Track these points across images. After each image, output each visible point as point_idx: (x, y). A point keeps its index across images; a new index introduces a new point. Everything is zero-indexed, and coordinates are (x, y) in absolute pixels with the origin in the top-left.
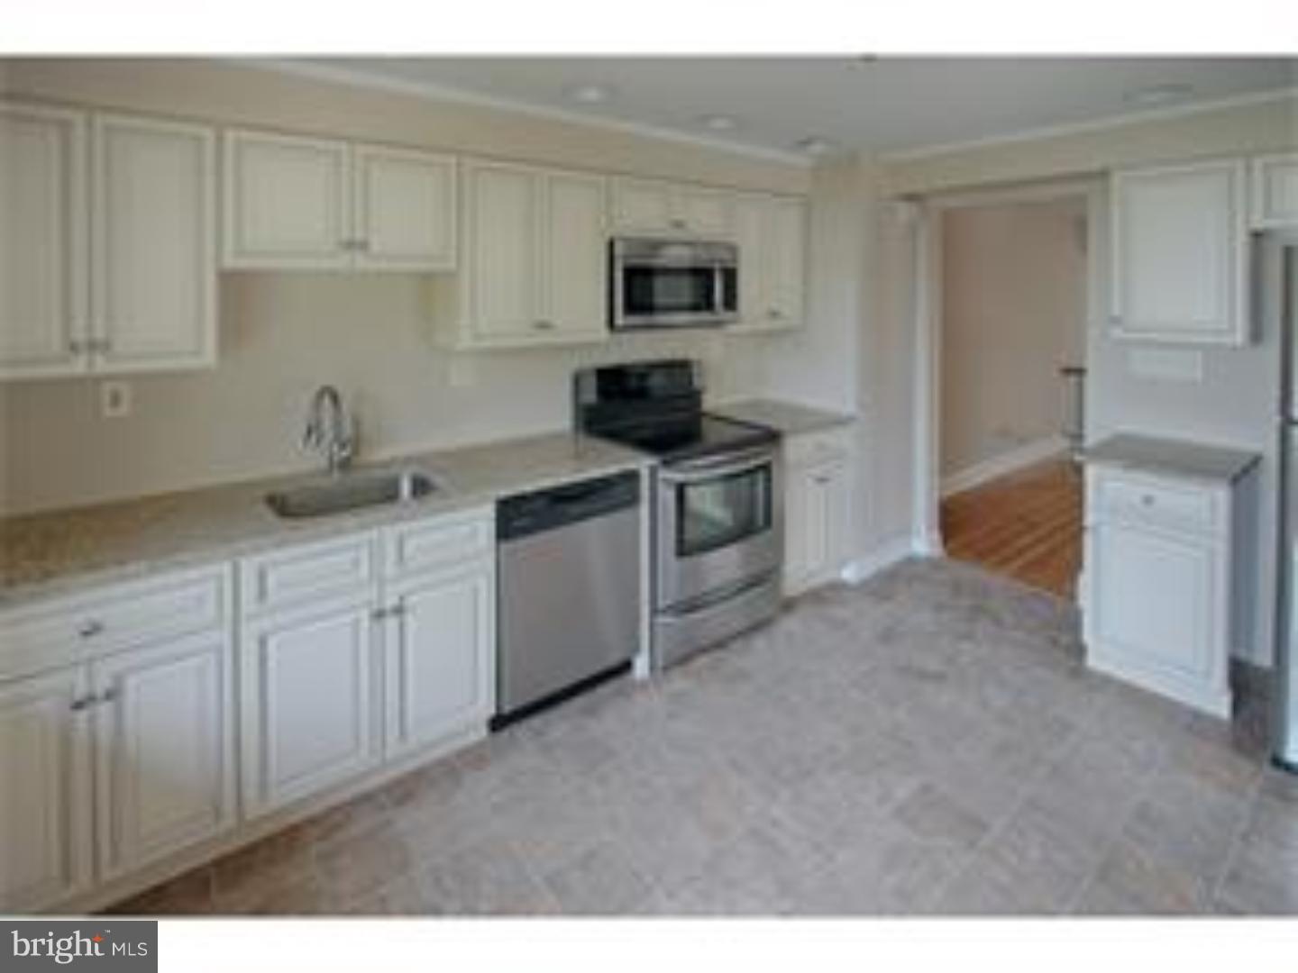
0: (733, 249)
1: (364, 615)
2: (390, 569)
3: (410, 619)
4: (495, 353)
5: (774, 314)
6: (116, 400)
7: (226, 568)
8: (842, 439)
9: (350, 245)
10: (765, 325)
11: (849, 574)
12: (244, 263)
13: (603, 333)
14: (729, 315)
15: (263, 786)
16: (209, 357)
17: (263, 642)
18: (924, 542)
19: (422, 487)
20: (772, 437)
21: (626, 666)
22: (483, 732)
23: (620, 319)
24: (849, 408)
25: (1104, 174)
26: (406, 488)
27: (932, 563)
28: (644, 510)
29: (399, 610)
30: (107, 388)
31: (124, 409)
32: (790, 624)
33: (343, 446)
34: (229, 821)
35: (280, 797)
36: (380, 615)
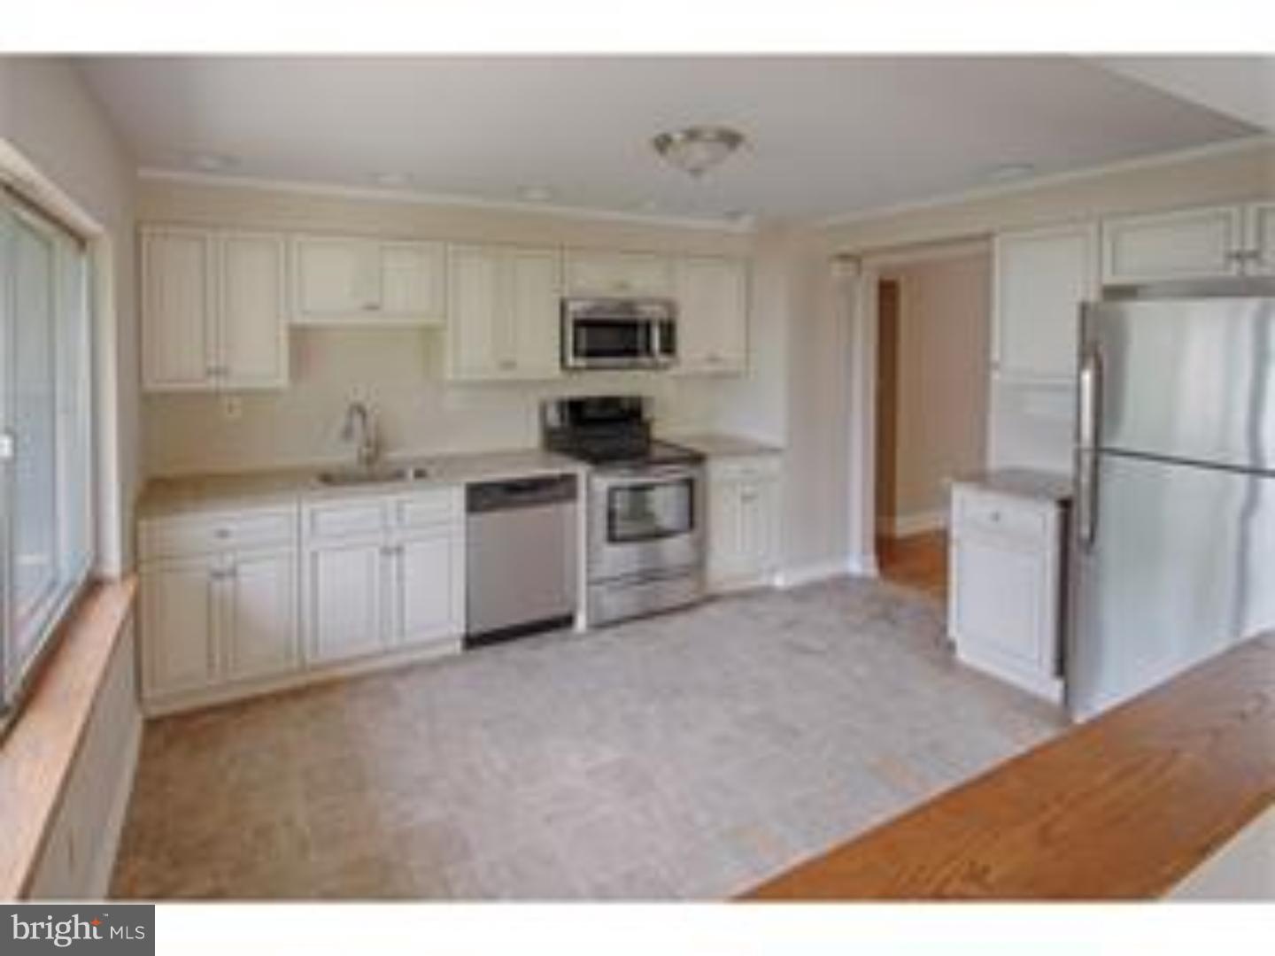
0: (670, 305)
1: (376, 551)
2: (392, 522)
3: (408, 559)
4: (470, 385)
5: (713, 359)
6: (231, 408)
7: (294, 509)
8: (774, 464)
9: (372, 308)
10: (708, 368)
11: (779, 581)
12: (308, 321)
13: (556, 371)
14: (663, 359)
15: (315, 647)
16: (282, 381)
17: (314, 555)
18: (859, 562)
19: (420, 474)
20: (697, 459)
21: (568, 621)
22: (457, 647)
23: (571, 361)
25: (987, 237)
26: (411, 474)
27: (863, 580)
28: (581, 505)
29: (399, 550)
30: (225, 401)
31: (237, 413)
32: (712, 610)
33: (368, 445)
34: (295, 664)
35: (325, 655)
36: (386, 551)
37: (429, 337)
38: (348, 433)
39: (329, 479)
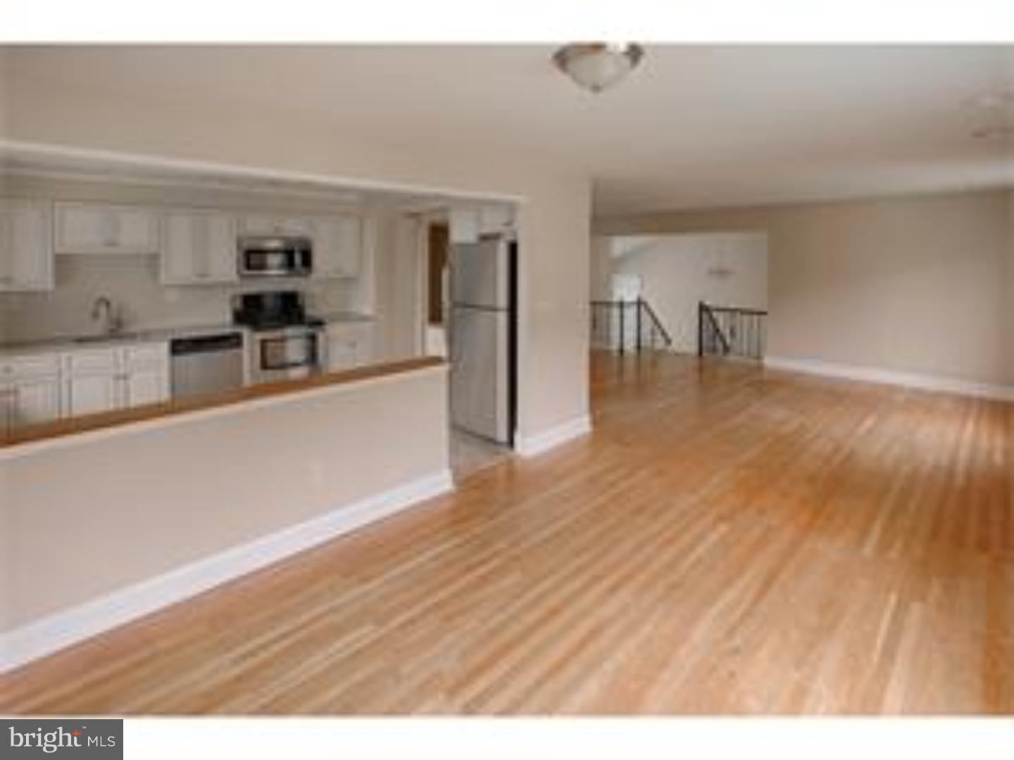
0: (308, 242)
1: (110, 377)
2: (121, 361)
3: (131, 382)
8: (367, 326)
12: (67, 251)
13: (236, 278)
14: (303, 270)
16: (49, 286)
17: (70, 383)
20: (319, 323)
23: (244, 272)
24: (368, 311)
28: (245, 350)
29: (125, 377)
33: (111, 323)
36: (117, 378)
37: (154, 259)
38: (95, 315)
39: (82, 341)
